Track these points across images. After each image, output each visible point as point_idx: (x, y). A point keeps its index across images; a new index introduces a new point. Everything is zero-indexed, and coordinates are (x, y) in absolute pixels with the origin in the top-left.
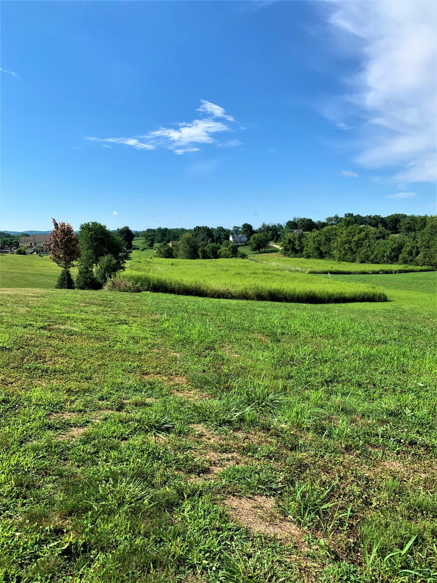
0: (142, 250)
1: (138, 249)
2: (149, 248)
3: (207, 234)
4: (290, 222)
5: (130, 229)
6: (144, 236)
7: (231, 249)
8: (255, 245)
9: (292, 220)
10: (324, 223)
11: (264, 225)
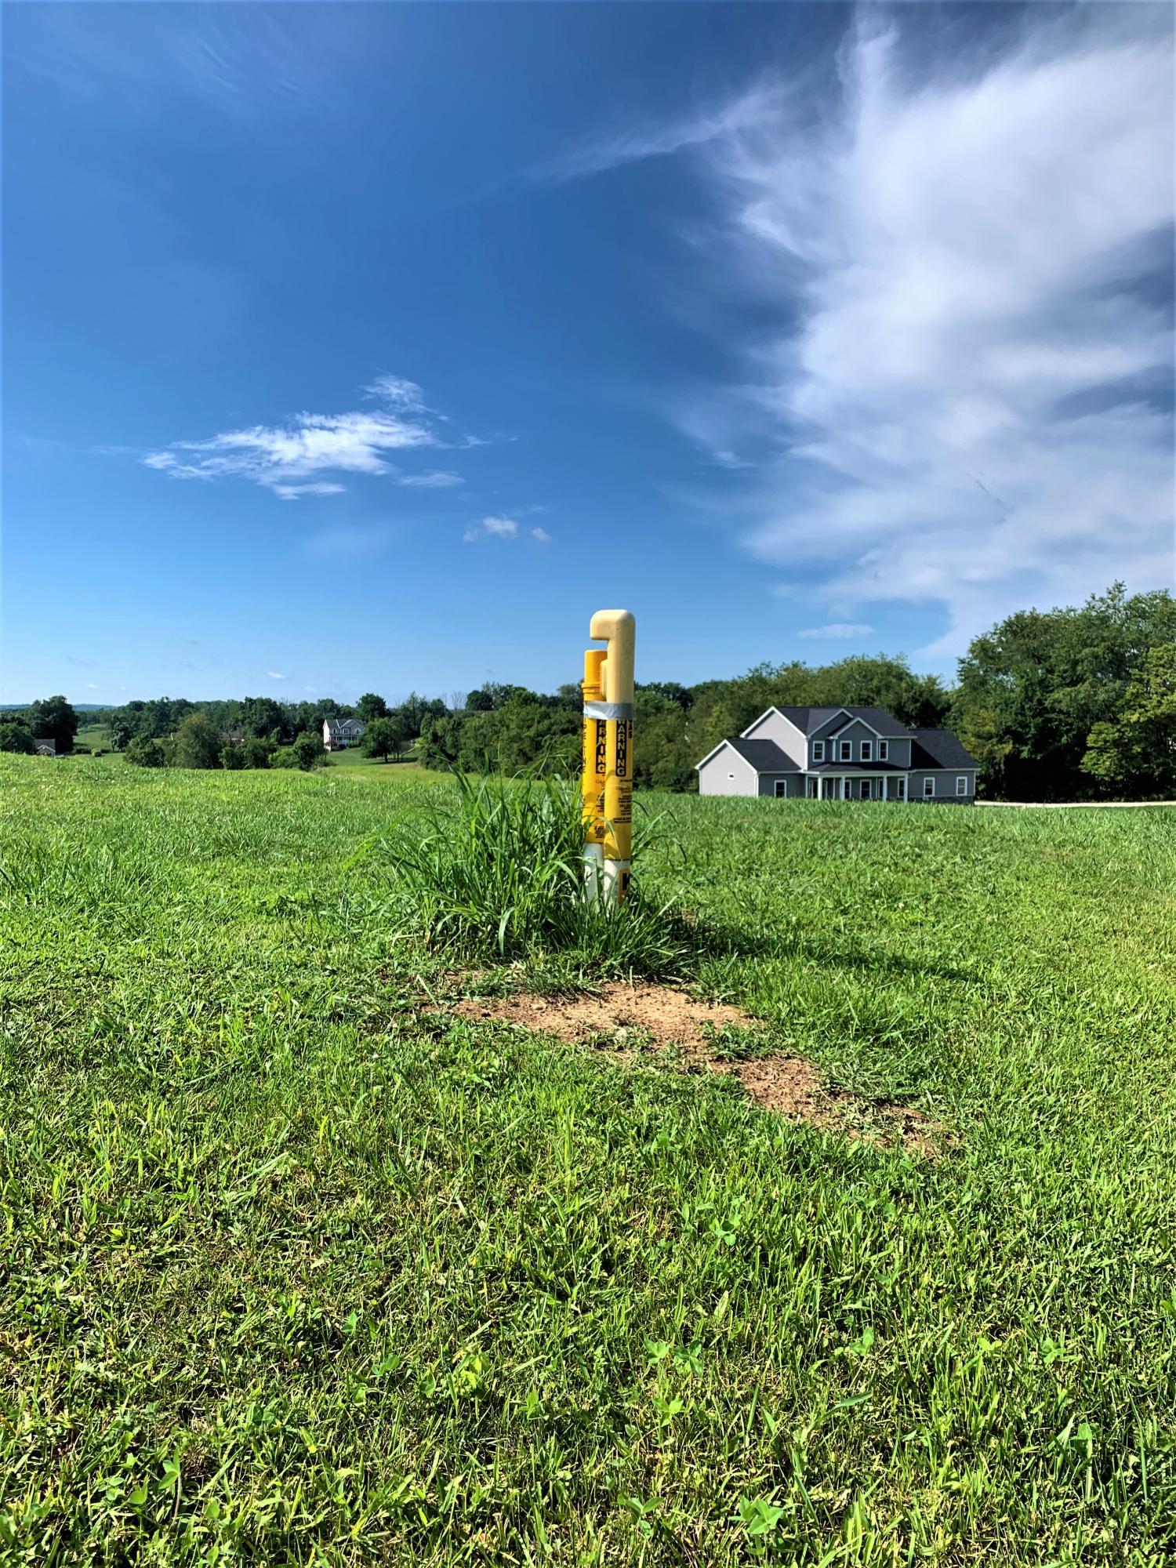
0: (98, 755)
1: (89, 752)
2: (116, 749)
3: (268, 716)
4: (475, 693)
5: (68, 702)
6: (106, 721)
7: (300, 752)
8: (372, 744)
9: (480, 689)
10: (553, 698)
11: (413, 699)
